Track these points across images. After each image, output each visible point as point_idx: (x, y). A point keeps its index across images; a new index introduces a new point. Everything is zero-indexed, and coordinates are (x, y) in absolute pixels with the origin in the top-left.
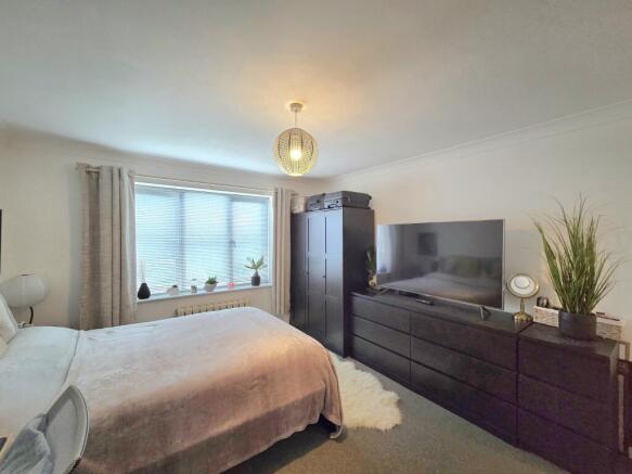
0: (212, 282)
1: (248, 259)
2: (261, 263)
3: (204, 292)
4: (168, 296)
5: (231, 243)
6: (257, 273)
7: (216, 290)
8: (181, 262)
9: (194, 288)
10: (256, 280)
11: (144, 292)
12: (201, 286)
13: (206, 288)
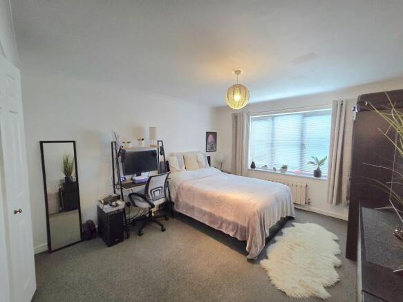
0: (285, 168)
1: (313, 157)
2: (323, 161)
3: (279, 172)
4: (262, 170)
5: (302, 146)
6: (318, 169)
7: (286, 173)
8: (272, 153)
9: (275, 169)
10: (317, 173)
11: (253, 166)
12: (278, 168)
13: (280, 170)
